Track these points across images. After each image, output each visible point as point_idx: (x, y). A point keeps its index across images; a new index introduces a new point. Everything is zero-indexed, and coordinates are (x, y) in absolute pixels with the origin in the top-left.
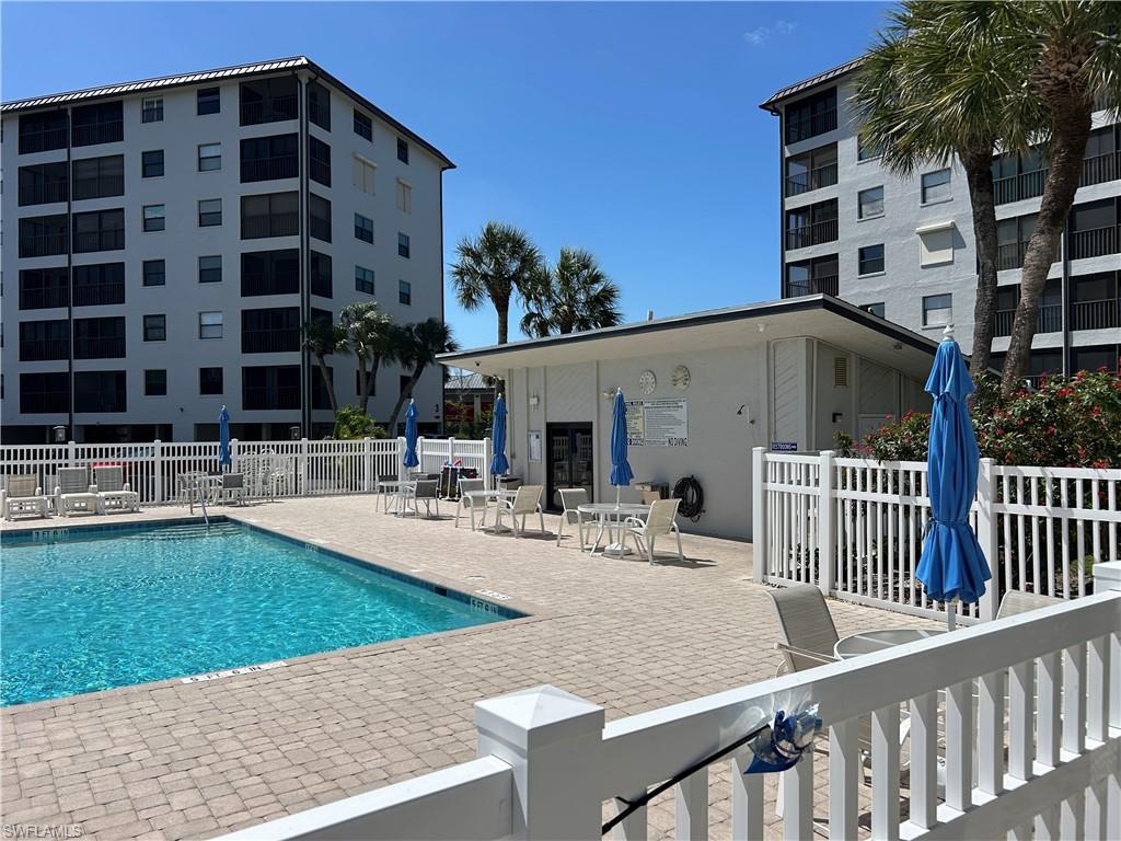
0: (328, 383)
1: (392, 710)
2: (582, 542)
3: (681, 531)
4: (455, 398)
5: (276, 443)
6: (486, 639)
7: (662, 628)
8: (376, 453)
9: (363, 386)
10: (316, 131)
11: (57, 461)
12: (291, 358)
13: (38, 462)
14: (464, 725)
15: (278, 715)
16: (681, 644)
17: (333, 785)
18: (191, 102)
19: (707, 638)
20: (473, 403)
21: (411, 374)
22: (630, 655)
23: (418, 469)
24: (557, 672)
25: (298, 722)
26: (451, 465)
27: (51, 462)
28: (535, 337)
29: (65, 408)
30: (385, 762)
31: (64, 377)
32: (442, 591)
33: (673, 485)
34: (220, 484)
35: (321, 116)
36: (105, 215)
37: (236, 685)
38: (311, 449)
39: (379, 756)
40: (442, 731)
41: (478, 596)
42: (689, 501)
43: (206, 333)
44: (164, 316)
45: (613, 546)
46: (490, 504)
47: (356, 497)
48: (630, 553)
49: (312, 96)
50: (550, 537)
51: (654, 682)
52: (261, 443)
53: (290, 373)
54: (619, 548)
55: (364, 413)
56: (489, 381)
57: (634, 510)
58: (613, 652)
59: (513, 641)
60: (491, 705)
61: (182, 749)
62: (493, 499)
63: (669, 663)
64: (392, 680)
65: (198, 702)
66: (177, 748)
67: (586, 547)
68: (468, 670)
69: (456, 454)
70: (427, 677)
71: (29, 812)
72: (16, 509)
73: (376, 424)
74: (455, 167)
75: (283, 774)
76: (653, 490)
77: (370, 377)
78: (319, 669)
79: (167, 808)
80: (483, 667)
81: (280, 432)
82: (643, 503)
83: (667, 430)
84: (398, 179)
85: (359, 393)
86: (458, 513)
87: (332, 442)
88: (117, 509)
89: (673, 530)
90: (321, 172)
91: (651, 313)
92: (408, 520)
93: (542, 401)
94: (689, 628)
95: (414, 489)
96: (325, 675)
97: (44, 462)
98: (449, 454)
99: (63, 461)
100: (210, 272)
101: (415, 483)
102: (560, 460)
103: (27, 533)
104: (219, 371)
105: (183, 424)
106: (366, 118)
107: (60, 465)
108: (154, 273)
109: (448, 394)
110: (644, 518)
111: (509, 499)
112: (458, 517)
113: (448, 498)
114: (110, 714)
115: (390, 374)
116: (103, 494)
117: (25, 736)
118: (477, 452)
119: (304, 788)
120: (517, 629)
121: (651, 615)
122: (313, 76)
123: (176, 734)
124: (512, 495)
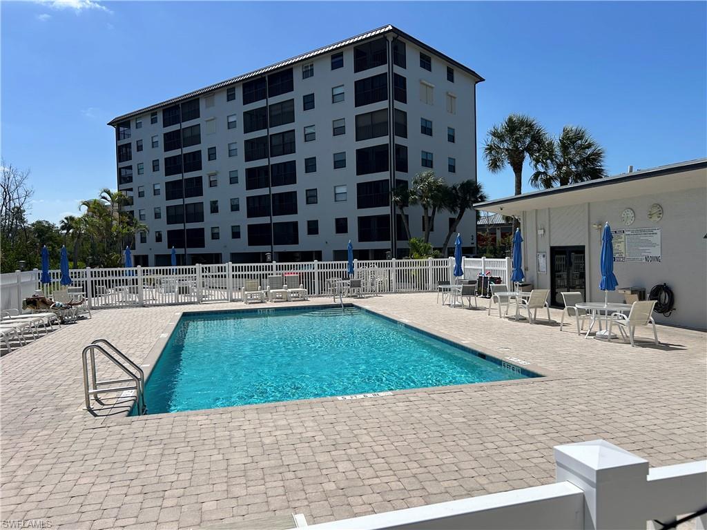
0: (406, 224)
1: (457, 429)
2: (579, 328)
3: (656, 323)
4: (484, 231)
5: (378, 261)
6: (515, 389)
7: (644, 392)
8: (436, 267)
9: (426, 226)
10: (398, 70)
11: (268, 272)
12: (384, 211)
13: (259, 272)
14: (505, 444)
15: (390, 424)
16: (659, 405)
17: (425, 470)
18: (328, 62)
19: (681, 401)
20: (495, 234)
21: (456, 216)
22: (620, 409)
23: (463, 277)
24: (566, 415)
25: (402, 429)
26: (484, 275)
27: (265, 272)
28: (542, 189)
29: (269, 243)
30: (455, 460)
31: (268, 226)
32: (483, 356)
33: (649, 289)
34: (349, 285)
35: (400, 61)
36: (286, 134)
37: (366, 403)
38: (398, 265)
39: (452, 456)
40: (490, 445)
41: (507, 361)
42: (662, 301)
43: (339, 198)
44: (316, 189)
45: (603, 332)
46: (511, 301)
47: (424, 294)
48: (615, 338)
49: (395, 48)
50: (554, 324)
51: (641, 430)
52: (370, 261)
53: (384, 219)
54: (607, 334)
55: (427, 241)
56: (507, 219)
57: (619, 308)
58: (606, 406)
59: (533, 392)
60: (566, 449)
61: (341, 438)
62: (513, 298)
63: (650, 417)
64: (456, 410)
65: (347, 411)
66: (338, 437)
67: (581, 332)
68: (505, 408)
69: (486, 268)
70: (477, 410)
71: (268, 462)
72: (249, 297)
73: (434, 249)
74: (484, 80)
75: (397, 460)
76: (632, 294)
77: (431, 219)
78: (412, 399)
79: (336, 469)
80: (514, 407)
81: (380, 255)
82: (625, 302)
83: (644, 251)
84: (447, 93)
85: (424, 230)
86: (490, 306)
87: (409, 261)
88: (297, 299)
89: (650, 322)
90: (401, 96)
91: (631, 168)
92: (457, 309)
93: (547, 232)
94: (667, 393)
95: (461, 290)
96: (416, 403)
97: (262, 272)
98: (482, 268)
99: (270, 272)
100: (339, 163)
101: (462, 286)
102: (559, 271)
103: (255, 311)
104: (346, 219)
105: (327, 251)
106: (428, 57)
107: (269, 274)
108: (311, 165)
109: (480, 228)
110: (627, 313)
111: (524, 298)
112: (490, 309)
113: (482, 296)
114: (303, 413)
115: (443, 217)
116: (290, 290)
117: (264, 421)
118: (502, 267)
119: (409, 469)
120: (535, 384)
121: (635, 382)
122: (396, 35)
123: (337, 428)
124: (527, 296)
